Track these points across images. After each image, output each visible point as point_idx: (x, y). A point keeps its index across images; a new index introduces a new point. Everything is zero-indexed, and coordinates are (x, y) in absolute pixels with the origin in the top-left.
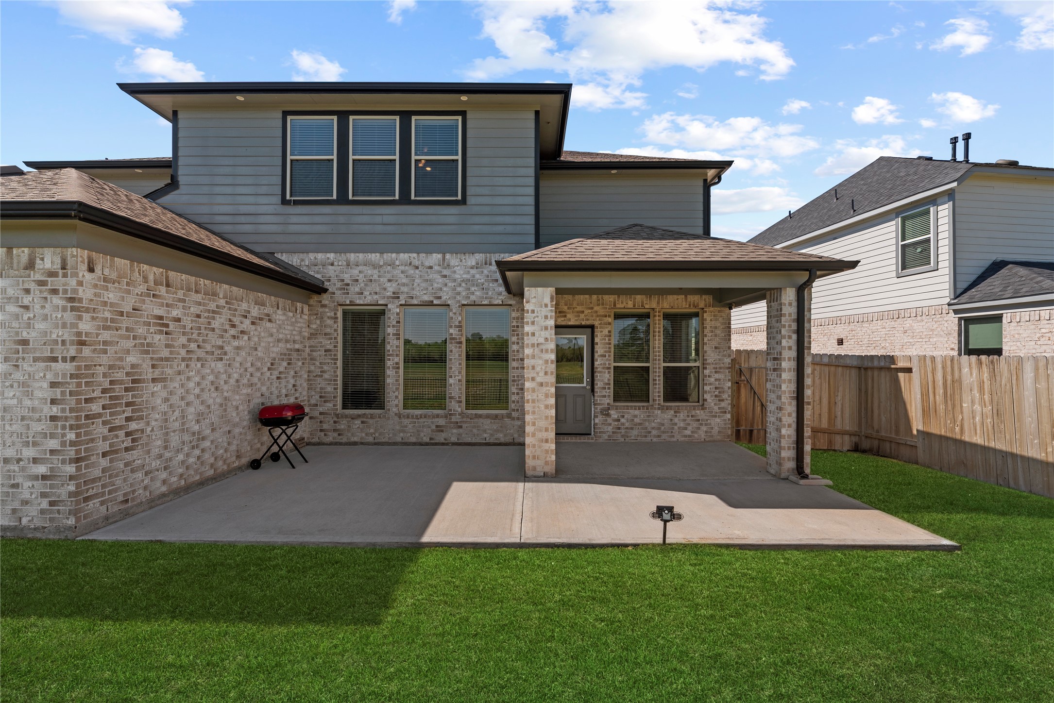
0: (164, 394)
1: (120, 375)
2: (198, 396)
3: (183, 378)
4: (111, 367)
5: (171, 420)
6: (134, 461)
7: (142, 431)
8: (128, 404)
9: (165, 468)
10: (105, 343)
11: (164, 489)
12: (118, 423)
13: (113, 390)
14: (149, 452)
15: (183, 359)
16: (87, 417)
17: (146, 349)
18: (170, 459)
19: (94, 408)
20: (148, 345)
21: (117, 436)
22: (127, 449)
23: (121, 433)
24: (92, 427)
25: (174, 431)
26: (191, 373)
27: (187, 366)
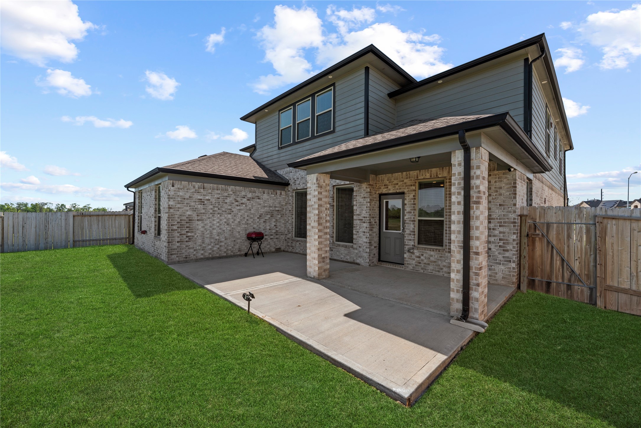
0: (203, 225)
1: (184, 218)
2: (218, 227)
3: (211, 220)
4: (180, 215)
5: (206, 234)
6: (190, 245)
7: (193, 236)
8: (187, 227)
9: (203, 250)
10: (178, 208)
11: (202, 257)
12: (183, 233)
13: (182, 222)
14: (196, 243)
15: (211, 213)
16: (172, 230)
17: (194, 210)
18: (205, 247)
19: (174, 228)
20: (195, 208)
21: (183, 237)
22: (187, 241)
23: (185, 236)
24: (173, 233)
25: (207, 238)
26: (215, 218)
27: (213, 216)
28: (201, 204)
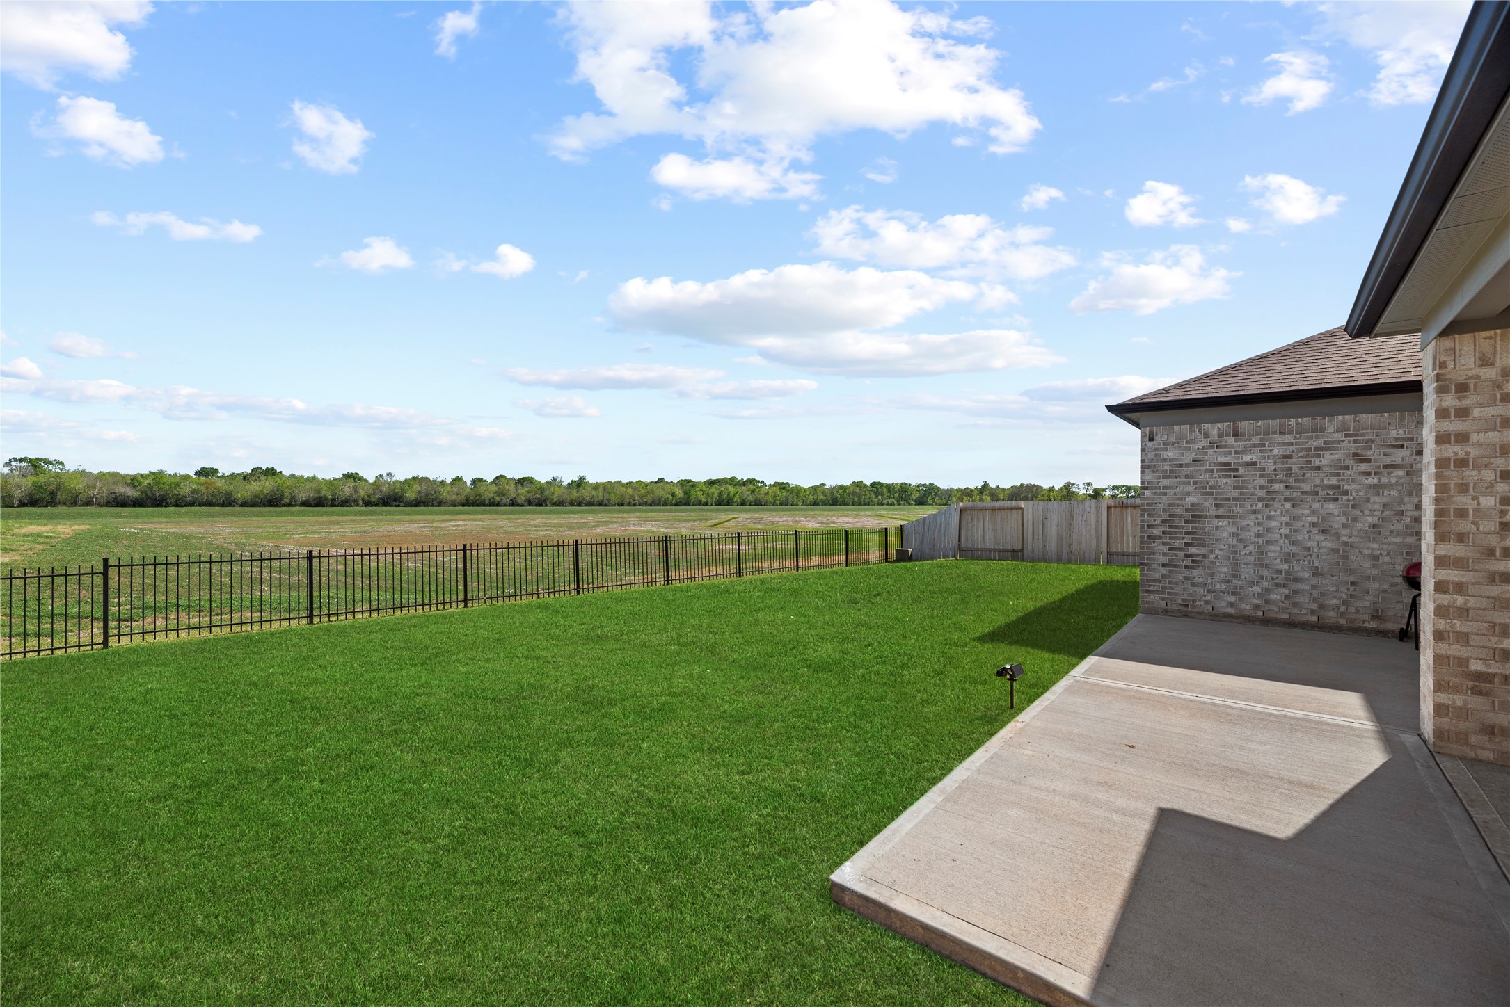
0: (1233, 529)
1: (1179, 511)
2: (1286, 536)
3: (1260, 517)
4: (1169, 505)
5: (1242, 553)
6: (1194, 577)
7: (1204, 556)
8: (1187, 533)
9: (1233, 594)
11: (1231, 611)
12: (1177, 545)
13: (1174, 521)
14: (1212, 575)
15: (1260, 500)
16: (1149, 537)
17: (1207, 491)
18: (1241, 588)
19: (1155, 532)
20: (1211, 488)
21: (1176, 555)
22: (1186, 567)
23: (1181, 554)
24: (1152, 545)
25: (1247, 564)
26: (1273, 513)
27: (1267, 506)
28: (1229, 476)
